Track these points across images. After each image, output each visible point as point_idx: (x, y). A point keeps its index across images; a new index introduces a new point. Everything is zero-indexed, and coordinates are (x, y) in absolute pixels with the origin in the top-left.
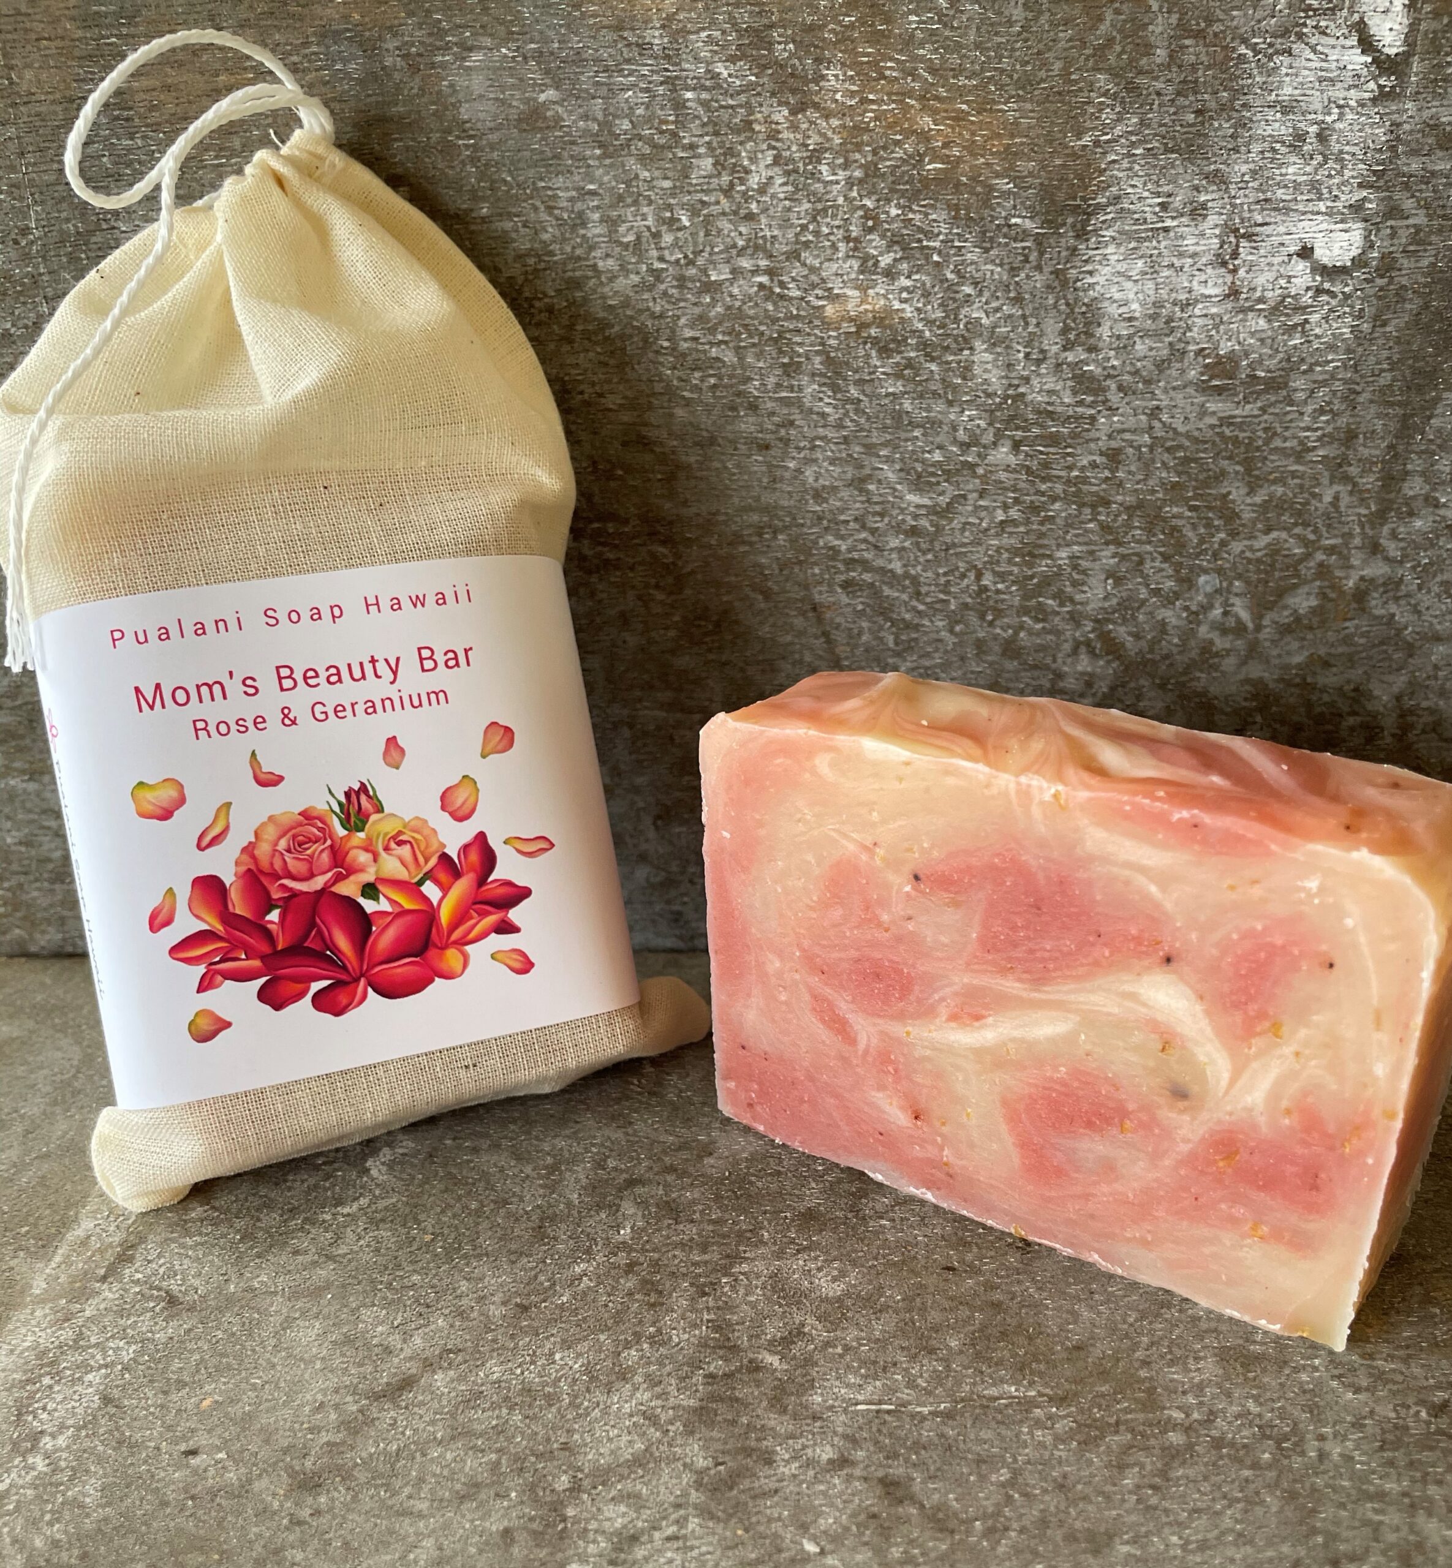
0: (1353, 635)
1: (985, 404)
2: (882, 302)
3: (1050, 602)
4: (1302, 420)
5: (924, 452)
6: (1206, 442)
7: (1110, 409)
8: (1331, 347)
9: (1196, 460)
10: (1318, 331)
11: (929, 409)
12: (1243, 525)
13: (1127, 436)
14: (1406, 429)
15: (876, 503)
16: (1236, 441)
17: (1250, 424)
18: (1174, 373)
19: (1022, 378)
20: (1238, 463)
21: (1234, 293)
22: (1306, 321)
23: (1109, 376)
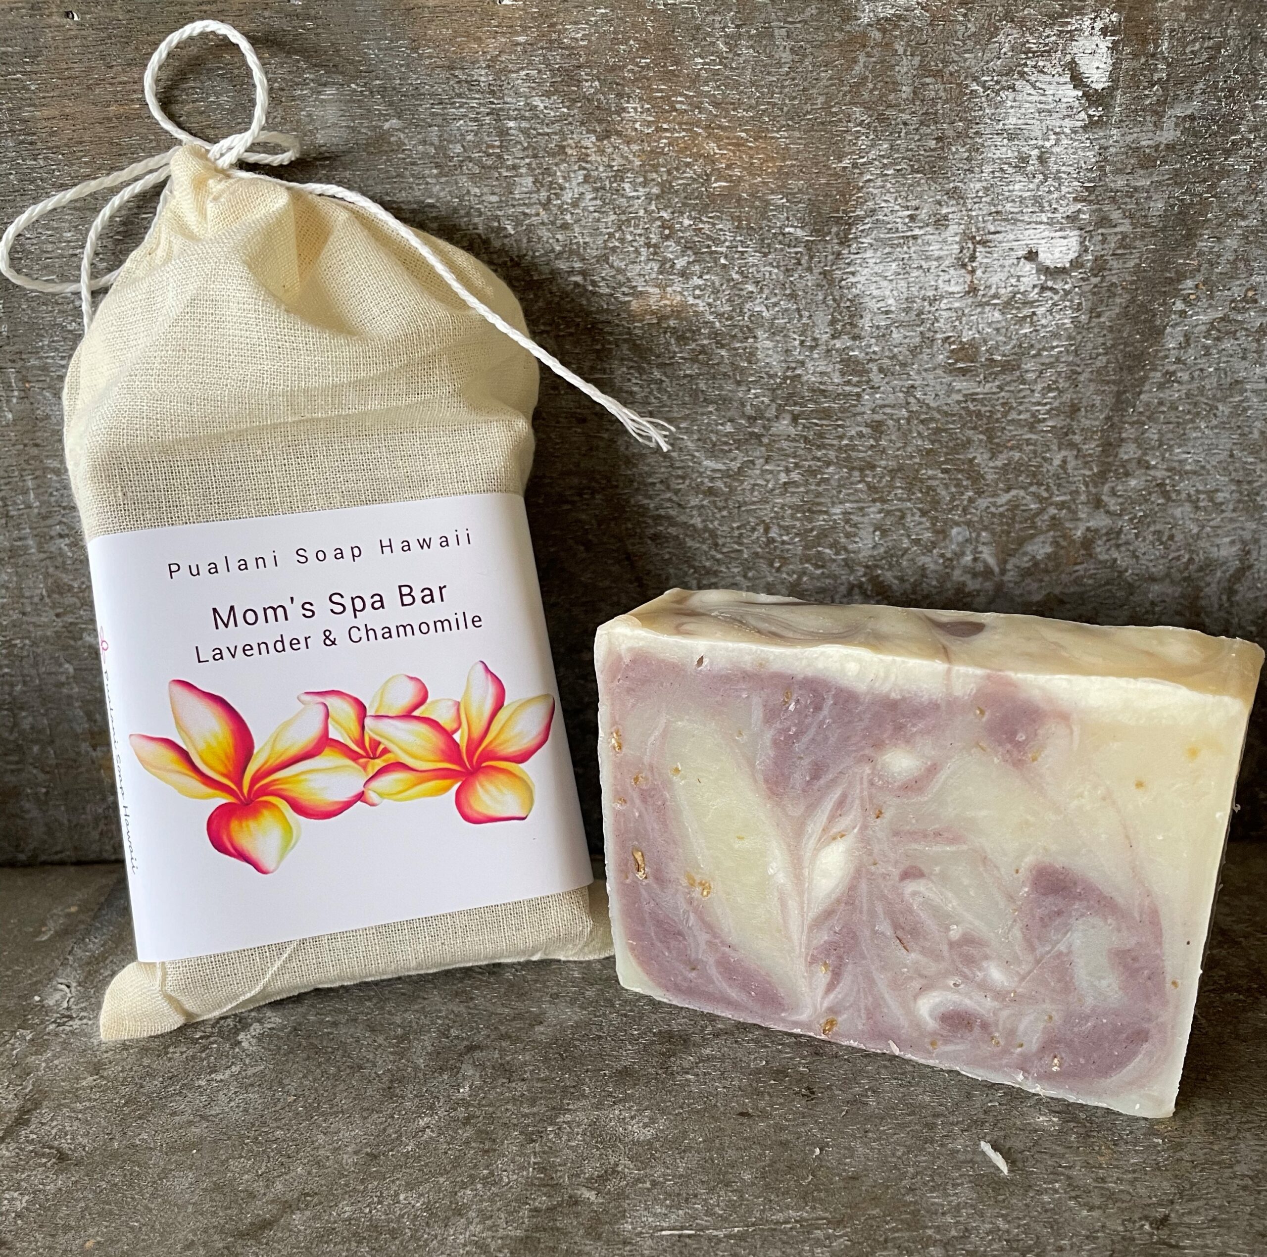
0: (1083, 577)
1: (767, 384)
2: (679, 298)
3: (827, 551)
4: (1033, 397)
5: (717, 425)
6: (954, 415)
7: (872, 388)
8: (1055, 335)
9: (945, 430)
10: (1044, 322)
11: (721, 388)
12: (987, 485)
13: (888, 410)
14: (1120, 403)
15: (678, 468)
16: (979, 414)
17: (990, 400)
18: (926, 357)
19: (798, 361)
20: (981, 432)
21: (973, 290)
22: (1034, 313)
23: (871, 360)
